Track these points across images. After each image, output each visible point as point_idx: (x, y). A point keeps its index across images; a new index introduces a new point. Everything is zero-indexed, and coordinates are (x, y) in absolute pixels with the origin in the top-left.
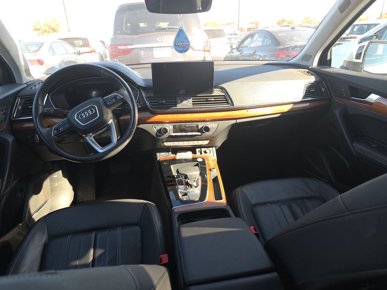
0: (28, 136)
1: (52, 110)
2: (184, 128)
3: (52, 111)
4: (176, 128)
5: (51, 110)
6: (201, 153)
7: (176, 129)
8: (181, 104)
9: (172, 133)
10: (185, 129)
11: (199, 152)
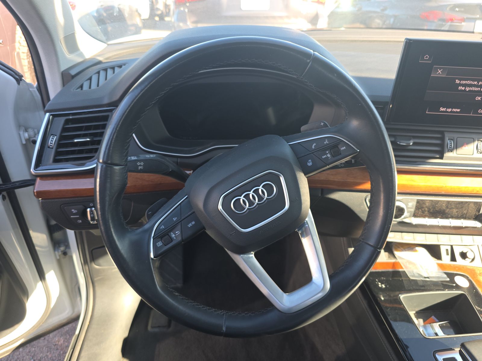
0: (73, 210)
1: (140, 161)
2: (444, 208)
3: (140, 165)
4: (423, 208)
5: (138, 164)
6: (453, 259)
7: (422, 210)
8: (455, 151)
9: (410, 217)
10: (444, 211)
11: (448, 254)
